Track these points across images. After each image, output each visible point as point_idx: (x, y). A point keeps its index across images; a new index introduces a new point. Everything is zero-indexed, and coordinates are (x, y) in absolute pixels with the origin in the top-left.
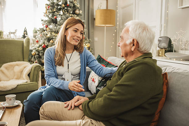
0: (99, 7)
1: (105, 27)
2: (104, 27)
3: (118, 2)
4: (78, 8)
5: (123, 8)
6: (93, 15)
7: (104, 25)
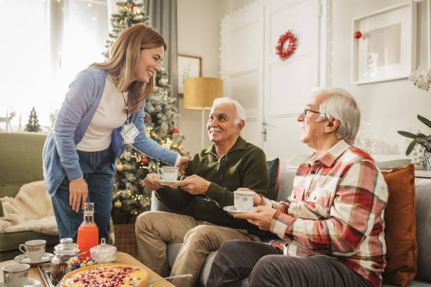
0: (186, 71)
1: (203, 113)
2: (201, 111)
3: (222, 65)
4: (165, 74)
5: (232, 76)
6: (176, 88)
7: (200, 108)
